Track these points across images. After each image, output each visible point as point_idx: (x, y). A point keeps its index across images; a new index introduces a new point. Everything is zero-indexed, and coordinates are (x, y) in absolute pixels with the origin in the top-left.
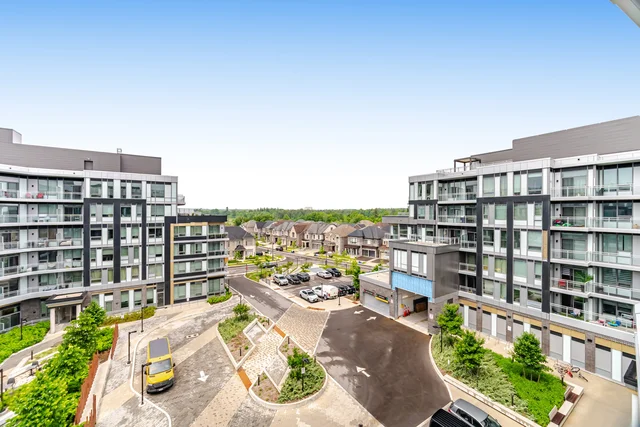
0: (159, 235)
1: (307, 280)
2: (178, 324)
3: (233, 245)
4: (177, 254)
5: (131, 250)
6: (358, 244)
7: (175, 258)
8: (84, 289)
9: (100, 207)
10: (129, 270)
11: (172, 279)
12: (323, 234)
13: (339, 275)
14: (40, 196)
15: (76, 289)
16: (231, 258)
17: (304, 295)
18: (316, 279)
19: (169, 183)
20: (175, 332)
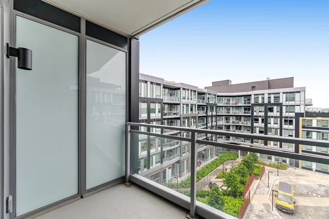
0: (291, 122)
5: (273, 130)
8: (251, 144)
9: (258, 107)
11: (300, 152)
14: (236, 104)
15: (248, 144)
19: (299, 92)
20: (300, 186)
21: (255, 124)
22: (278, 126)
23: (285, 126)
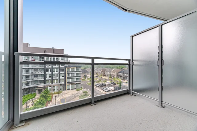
0: (63, 70)
1: (105, 85)
2: (68, 96)
3: (83, 75)
4: (68, 76)
5: (56, 75)
6: (122, 75)
7: (67, 77)
8: (44, 85)
10: (55, 80)
13: (115, 84)
14: (34, 60)
15: (42, 85)
16: (83, 79)
17: (104, 90)
18: (108, 85)
22: (58, 73)
23: (61, 72)
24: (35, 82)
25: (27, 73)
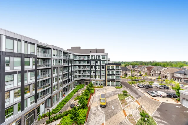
0: (104, 68)
1: (151, 88)
3: (124, 72)
4: (108, 73)
5: (98, 71)
7: (107, 74)
8: (90, 79)
9: (92, 61)
10: (98, 76)
11: (107, 80)
12: (160, 71)
13: (168, 89)
14: (83, 59)
15: (88, 79)
16: (123, 76)
17: (149, 93)
18: (155, 88)
19: (106, 55)
20: (107, 93)
21: (91, 69)
22: (99, 69)
23: (102, 69)
24: (84, 76)
25: (79, 69)
